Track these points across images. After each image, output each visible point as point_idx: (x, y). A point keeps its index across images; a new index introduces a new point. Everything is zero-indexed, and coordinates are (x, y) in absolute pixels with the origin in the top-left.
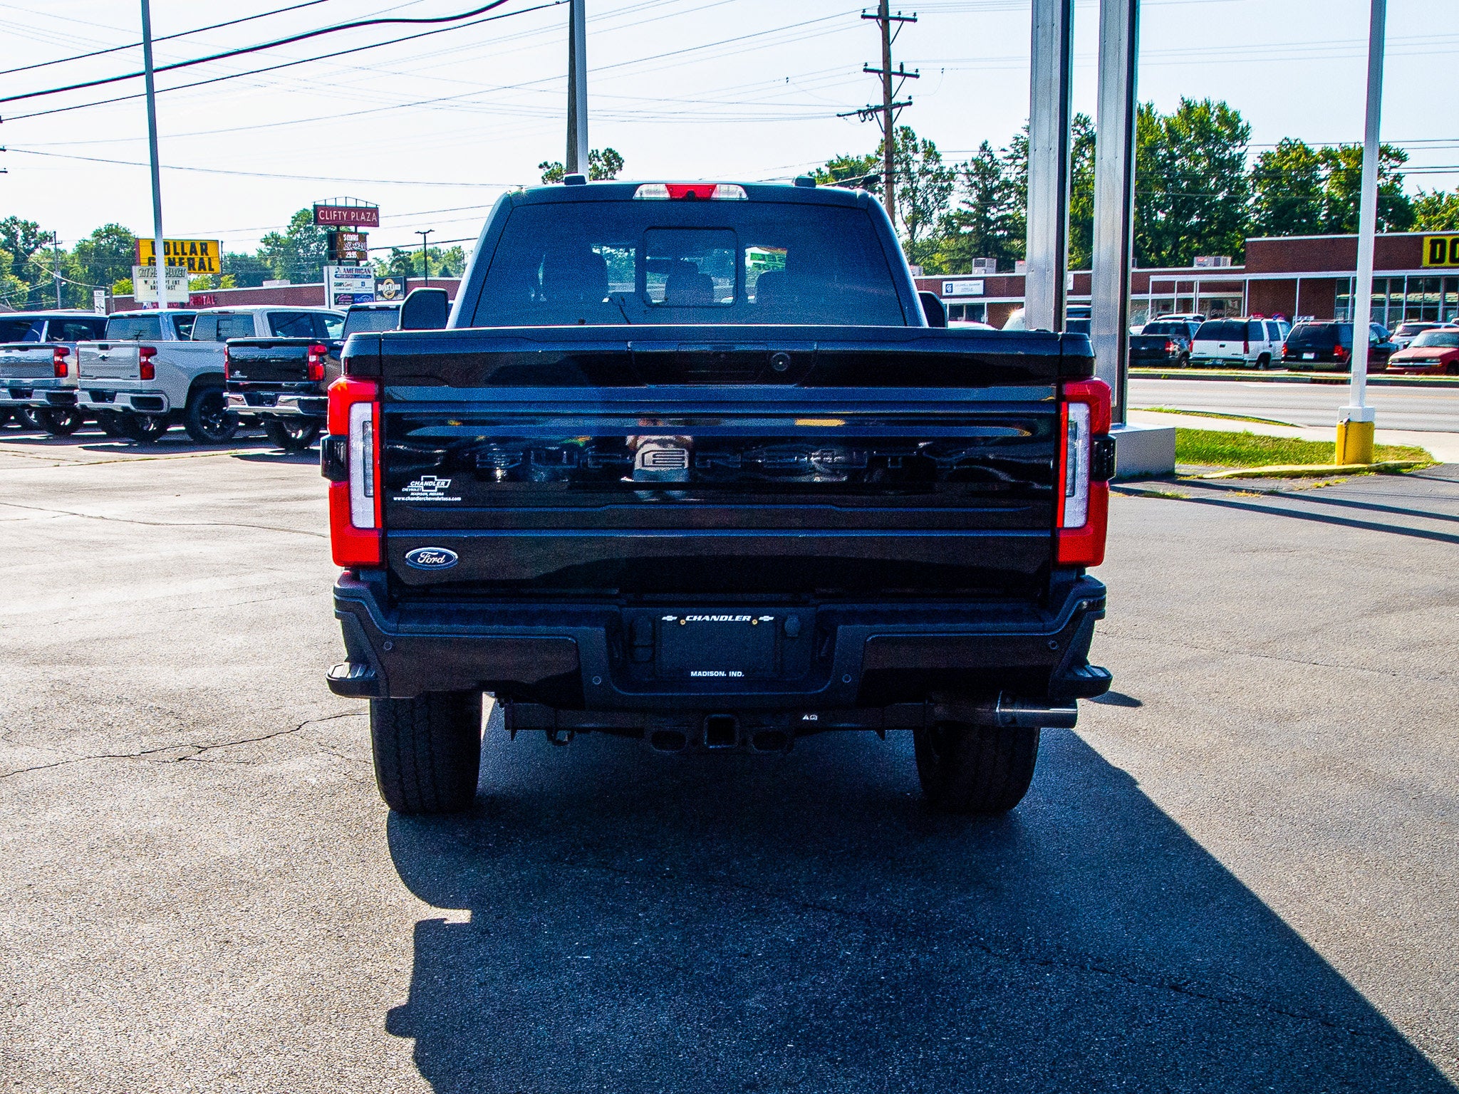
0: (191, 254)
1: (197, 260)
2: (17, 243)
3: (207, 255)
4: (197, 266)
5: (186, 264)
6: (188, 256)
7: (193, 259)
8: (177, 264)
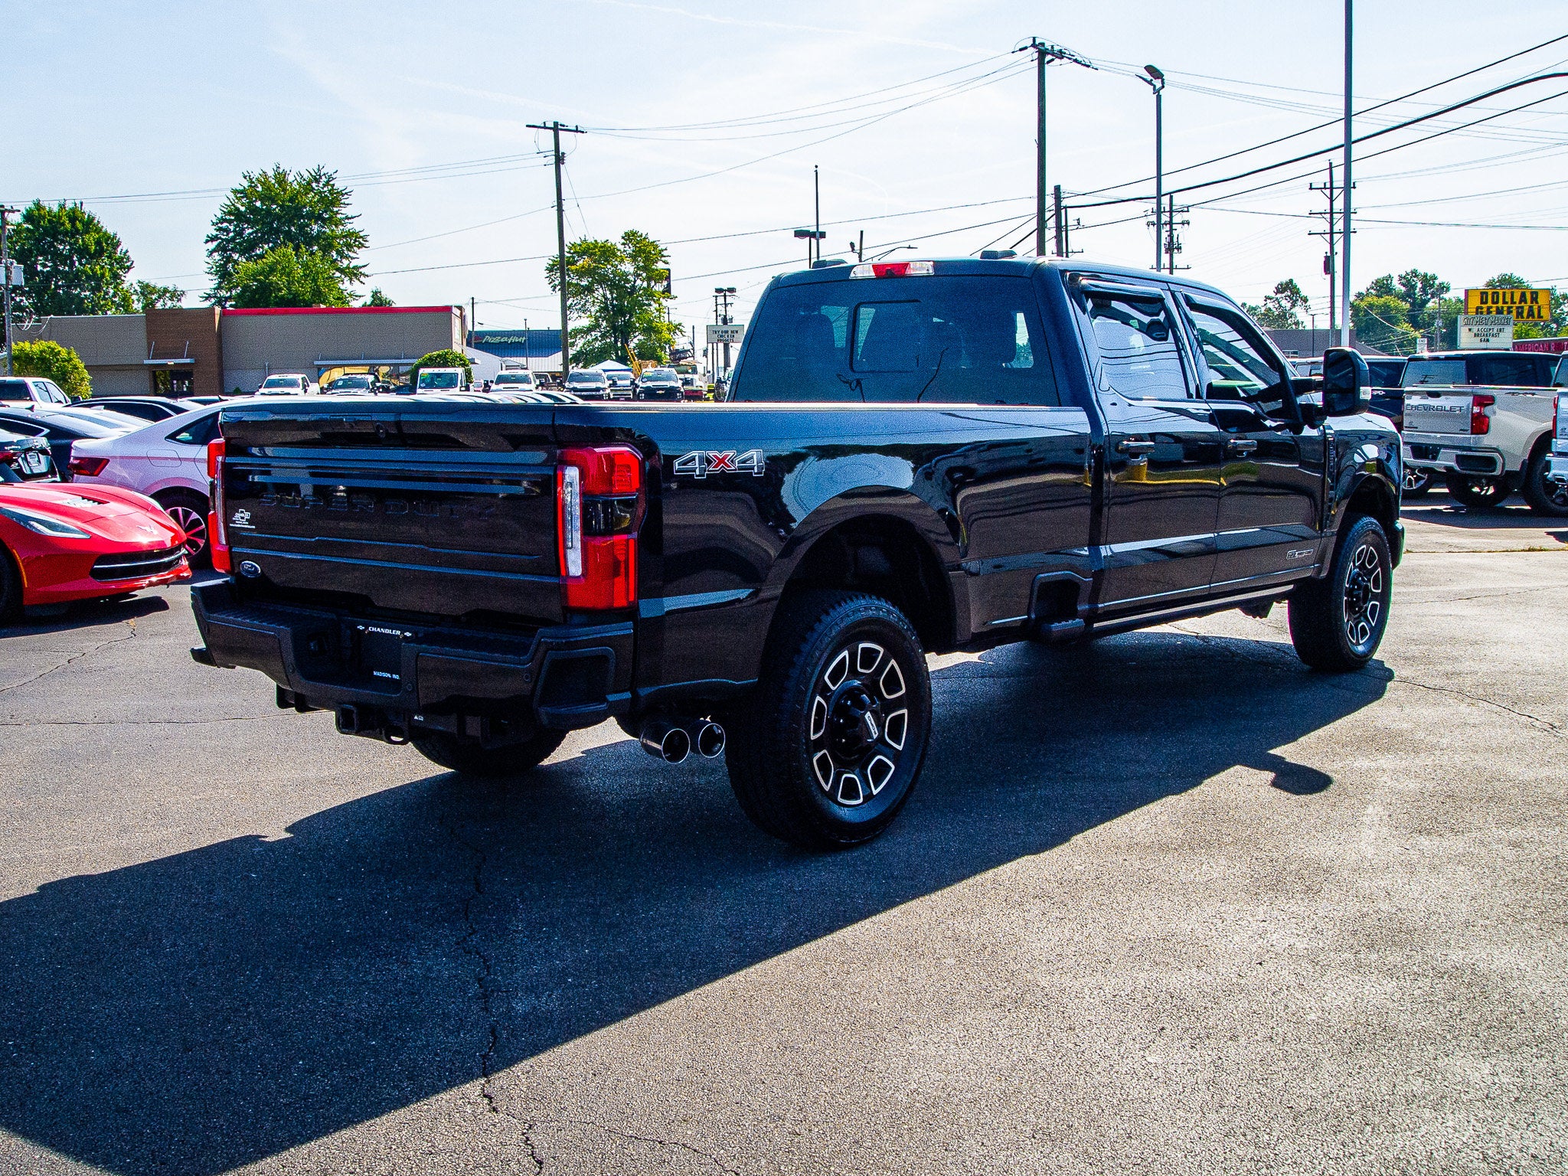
0: (1520, 303)
1: (1526, 308)
2: (1415, 294)
3: (1537, 303)
4: (1525, 314)
5: (1514, 313)
6: (1517, 305)
7: (1522, 307)
8: (1505, 313)
